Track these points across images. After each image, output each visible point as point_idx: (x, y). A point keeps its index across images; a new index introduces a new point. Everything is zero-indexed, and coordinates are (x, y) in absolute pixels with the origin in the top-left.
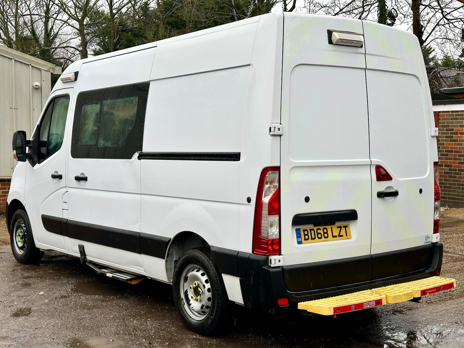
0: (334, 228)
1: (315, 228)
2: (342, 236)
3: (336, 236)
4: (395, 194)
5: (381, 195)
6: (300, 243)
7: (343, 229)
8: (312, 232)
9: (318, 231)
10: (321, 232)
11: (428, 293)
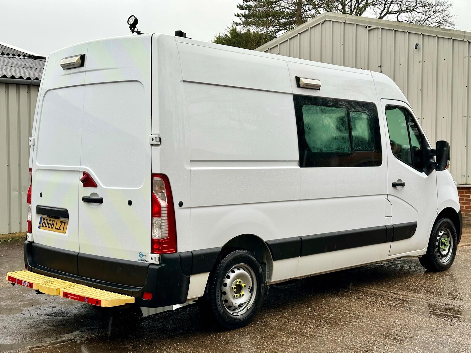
0: (59, 221)
1: (49, 219)
2: (60, 229)
3: (57, 229)
4: (100, 201)
5: (87, 200)
6: (39, 227)
7: (63, 224)
8: (47, 221)
9: (50, 221)
10: (51, 222)
11: (70, 297)
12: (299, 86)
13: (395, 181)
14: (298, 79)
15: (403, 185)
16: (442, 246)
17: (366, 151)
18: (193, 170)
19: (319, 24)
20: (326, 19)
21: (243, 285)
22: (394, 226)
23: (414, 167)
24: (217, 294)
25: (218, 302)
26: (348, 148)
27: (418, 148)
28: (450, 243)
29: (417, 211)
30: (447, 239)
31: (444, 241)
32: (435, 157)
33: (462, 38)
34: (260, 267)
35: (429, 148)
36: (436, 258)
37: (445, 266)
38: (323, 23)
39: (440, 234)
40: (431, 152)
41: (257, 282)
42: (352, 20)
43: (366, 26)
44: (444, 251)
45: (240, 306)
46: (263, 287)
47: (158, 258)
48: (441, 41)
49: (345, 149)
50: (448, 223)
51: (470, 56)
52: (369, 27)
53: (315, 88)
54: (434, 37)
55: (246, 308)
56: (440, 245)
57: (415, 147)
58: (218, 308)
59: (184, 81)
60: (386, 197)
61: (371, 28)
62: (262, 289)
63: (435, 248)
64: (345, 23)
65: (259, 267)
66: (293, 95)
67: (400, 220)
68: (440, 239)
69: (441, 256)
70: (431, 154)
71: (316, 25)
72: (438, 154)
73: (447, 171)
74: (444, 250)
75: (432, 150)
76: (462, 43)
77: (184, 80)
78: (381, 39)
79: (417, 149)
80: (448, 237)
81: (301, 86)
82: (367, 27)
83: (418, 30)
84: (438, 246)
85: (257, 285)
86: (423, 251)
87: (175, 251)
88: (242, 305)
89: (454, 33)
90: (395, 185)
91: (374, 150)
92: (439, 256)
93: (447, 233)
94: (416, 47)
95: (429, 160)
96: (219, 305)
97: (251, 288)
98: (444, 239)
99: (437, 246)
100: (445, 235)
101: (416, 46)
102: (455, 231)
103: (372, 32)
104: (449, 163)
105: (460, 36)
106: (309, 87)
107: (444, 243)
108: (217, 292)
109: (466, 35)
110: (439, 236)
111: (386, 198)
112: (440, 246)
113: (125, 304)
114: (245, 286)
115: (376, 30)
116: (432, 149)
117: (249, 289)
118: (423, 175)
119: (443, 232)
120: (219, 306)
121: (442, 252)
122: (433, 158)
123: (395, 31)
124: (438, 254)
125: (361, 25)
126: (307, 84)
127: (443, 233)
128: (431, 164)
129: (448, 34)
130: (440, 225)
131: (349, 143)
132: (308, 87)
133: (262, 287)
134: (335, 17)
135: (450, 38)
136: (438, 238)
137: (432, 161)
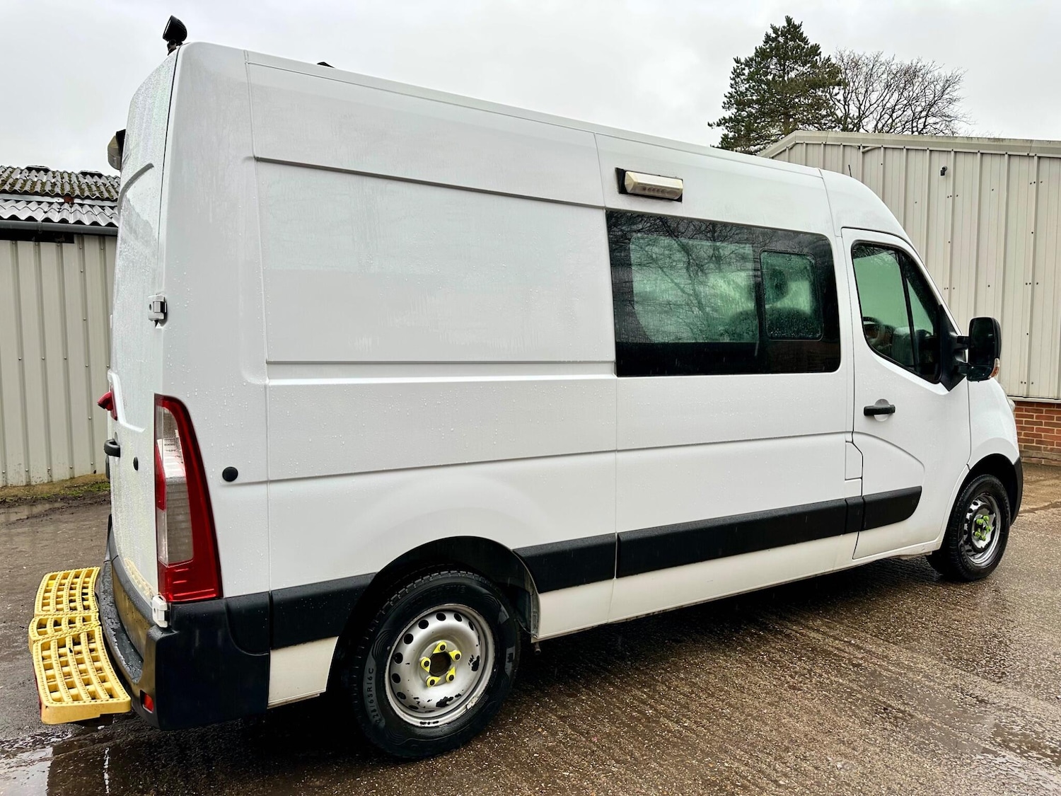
12: (622, 190)
13: (872, 403)
14: (621, 174)
15: (889, 411)
16: (976, 530)
17: (800, 338)
18: (274, 387)
19: (786, 150)
20: (797, 142)
21: (453, 654)
22: (866, 499)
23: (918, 373)
24: (366, 687)
25: (370, 705)
26: (751, 333)
27: (930, 333)
28: (994, 524)
29: (923, 465)
30: (988, 518)
31: (980, 521)
32: (967, 351)
33: (1024, 152)
34: (503, 608)
35: (953, 334)
36: (964, 555)
37: (982, 571)
38: (791, 148)
39: (974, 507)
40: (958, 342)
41: (496, 643)
42: (837, 139)
43: (859, 147)
44: (981, 541)
45: (443, 704)
46: (511, 655)
47: (163, 613)
48: (987, 159)
49: (745, 334)
50: (993, 486)
51: (1040, 181)
52: (864, 147)
53: (667, 196)
54: (975, 155)
55: (464, 705)
56: (973, 528)
57: (922, 333)
58: (371, 717)
59: (258, 160)
60: (849, 437)
61: (867, 149)
62: (507, 660)
63: (961, 537)
64: (825, 145)
65: (500, 610)
66: (605, 211)
67: (879, 484)
68: (972, 518)
69: (975, 551)
70: (959, 346)
71: (781, 153)
72: (972, 347)
73: (992, 381)
74: (980, 538)
75: (960, 338)
76: (1026, 161)
77: (256, 156)
78: (884, 164)
79: (928, 335)
80: (991, 513)
81: (629, 189)
82: (861, 148)
83: (947, 144)
84: (969, 532)
85: (496, 651)
86: (934, 543)
87: (214, 595)
88: (448, 703)
89: (1012, 144)
90: (870, 412)
91: (820, 336)
92: (969, 551)
93: (988, 503)
94: (943, 174)
95: (952, 359)
96: (374, 711)
97: (475, 660)
98: (982, 518)
99: (965, 532)
100: (985, 510)
101: (943, 172)
102: (1007, 501)
103: (869, 156)
104: (999, 366)
105: (1023, 148)
106: (651, 193)
107: (982, 525)
108: (366, 681)
109: (1034, 145)
110: (971, 511)
111: (848, 440)
112: (973, 532)
113: (99, 716)
114: (457, 657)
115: (876, 151)
116: (960, 335)
117: (471, 661)
118: (940, 389)
119: (980, 503)
120: (374, 713)
121: (976, 543)
122: (960, 353)
123: (907, 149)
124: (968, 547)
125: (851, 146)
126: (644, 187)
127: (979, 505)
128: (956, 368)
129: (1000, 147)
130: (974, 490)
131: (756, 322)
132: (647, 193)
133: (507, 656)
134: (810, 138)
135: (1004, 153)
136: (968, 516)
137: (959, 360)
